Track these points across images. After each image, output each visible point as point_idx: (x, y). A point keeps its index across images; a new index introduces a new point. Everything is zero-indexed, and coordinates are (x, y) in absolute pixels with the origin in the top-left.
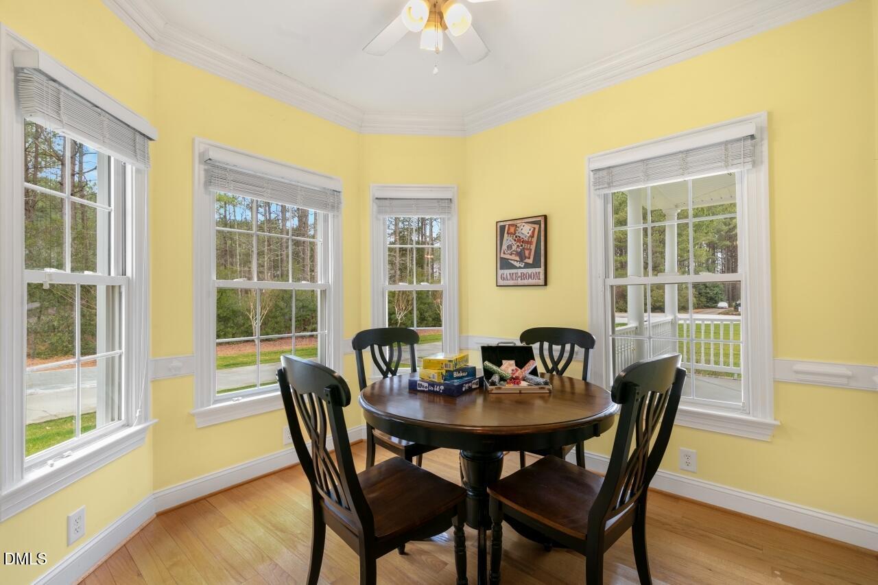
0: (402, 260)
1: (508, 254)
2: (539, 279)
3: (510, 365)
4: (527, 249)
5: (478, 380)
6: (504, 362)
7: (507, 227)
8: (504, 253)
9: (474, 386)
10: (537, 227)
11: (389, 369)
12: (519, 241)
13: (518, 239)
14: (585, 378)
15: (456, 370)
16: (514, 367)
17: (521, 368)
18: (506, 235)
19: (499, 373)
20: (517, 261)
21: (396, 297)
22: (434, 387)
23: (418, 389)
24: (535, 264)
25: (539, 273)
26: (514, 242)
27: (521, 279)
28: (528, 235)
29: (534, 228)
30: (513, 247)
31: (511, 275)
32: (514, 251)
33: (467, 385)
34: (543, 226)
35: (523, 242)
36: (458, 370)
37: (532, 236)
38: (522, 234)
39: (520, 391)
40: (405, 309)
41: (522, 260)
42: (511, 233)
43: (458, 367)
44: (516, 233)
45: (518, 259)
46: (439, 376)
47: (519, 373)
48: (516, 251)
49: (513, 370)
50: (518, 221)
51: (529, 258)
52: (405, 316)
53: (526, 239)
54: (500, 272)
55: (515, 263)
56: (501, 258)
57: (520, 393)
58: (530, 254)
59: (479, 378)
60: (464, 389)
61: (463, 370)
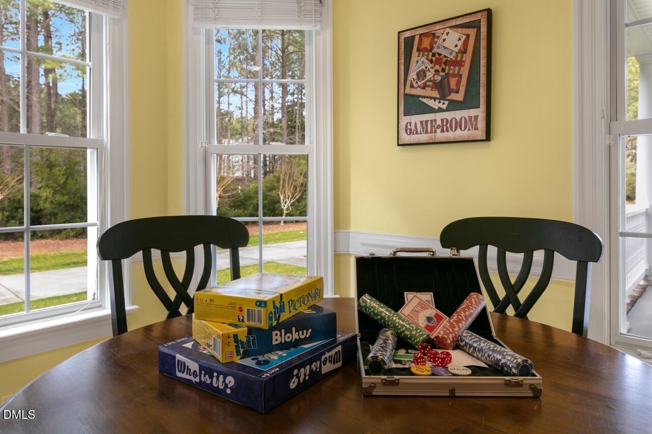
0: (290, 139)
1: (419, 86)
2: (476, 129)
3: (423, 306)
4: (454, 76)
5: (339, 348)
6: (408, 296)
7: (417, 38)
8: (412, 86)
9: (327, 368)
10: (472, 32)
11: (183, 297)
12: (438, 62)
13: (437, 60)
14: (578, 326)
15: (279, 327)
16: (432, 311)
17: (449, 315)
18: (415, 53)
19: (395, 327)
20: (435, 99)
21: (281, 182)
22: (211, 377)
23: (179, 374)
24: (470, 102)
25: (476, 117)
26: (429, 65)
27: (442, 131)
28: (456, 50)
29: (468, 36)
30: (428, 74)
31: (424, 124)
32: (429, 81)
33: (304, 372)
34: (484, 30)
35: (445, 63)
36: (287, 326)
37: (463, 51)
38: (445, 48)
39: (452, 391)
40: (292, 197)
41: (443, 97)
42: (425, 50)
43: (284, 317)
44: (432, 48)
45: (436, 94)
46: (225, 344)
47: (445, 328)
48: (434, 81)
49: (429, 319)
50: (438, 27)
51: (457, 92)
52: (292, 205)
53: (452, 57)
54: (405, 120)
55: (431, 103)
56: (405, 95)
57: (452, 396)
58: (458, 84)
59: (345, 343)
60: (293, 385)
61: (299, 323)
